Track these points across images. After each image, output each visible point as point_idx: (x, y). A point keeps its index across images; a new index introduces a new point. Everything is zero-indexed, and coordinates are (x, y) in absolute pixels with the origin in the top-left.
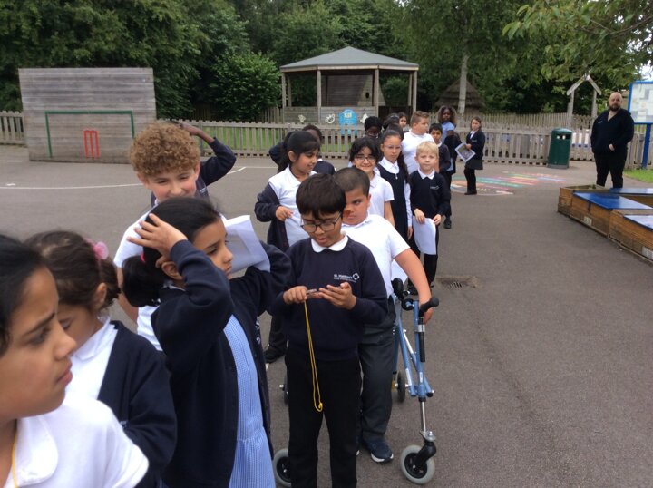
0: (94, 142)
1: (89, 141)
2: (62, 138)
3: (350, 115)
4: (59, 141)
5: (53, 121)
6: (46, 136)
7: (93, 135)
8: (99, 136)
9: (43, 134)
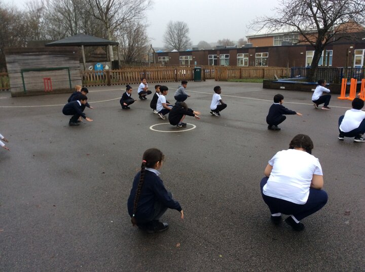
0: (49, 84)
1: (46, 84)
2: (32, 83)
3: (100, 66)
4: (29, 85)
5: (25, 74)
6: (22, 82)
7: (49, 81)
8: (52, 81)
9: (20, 81)
